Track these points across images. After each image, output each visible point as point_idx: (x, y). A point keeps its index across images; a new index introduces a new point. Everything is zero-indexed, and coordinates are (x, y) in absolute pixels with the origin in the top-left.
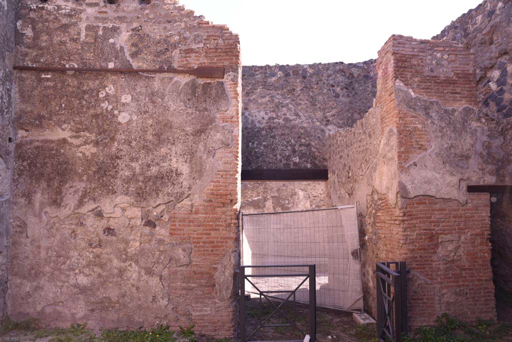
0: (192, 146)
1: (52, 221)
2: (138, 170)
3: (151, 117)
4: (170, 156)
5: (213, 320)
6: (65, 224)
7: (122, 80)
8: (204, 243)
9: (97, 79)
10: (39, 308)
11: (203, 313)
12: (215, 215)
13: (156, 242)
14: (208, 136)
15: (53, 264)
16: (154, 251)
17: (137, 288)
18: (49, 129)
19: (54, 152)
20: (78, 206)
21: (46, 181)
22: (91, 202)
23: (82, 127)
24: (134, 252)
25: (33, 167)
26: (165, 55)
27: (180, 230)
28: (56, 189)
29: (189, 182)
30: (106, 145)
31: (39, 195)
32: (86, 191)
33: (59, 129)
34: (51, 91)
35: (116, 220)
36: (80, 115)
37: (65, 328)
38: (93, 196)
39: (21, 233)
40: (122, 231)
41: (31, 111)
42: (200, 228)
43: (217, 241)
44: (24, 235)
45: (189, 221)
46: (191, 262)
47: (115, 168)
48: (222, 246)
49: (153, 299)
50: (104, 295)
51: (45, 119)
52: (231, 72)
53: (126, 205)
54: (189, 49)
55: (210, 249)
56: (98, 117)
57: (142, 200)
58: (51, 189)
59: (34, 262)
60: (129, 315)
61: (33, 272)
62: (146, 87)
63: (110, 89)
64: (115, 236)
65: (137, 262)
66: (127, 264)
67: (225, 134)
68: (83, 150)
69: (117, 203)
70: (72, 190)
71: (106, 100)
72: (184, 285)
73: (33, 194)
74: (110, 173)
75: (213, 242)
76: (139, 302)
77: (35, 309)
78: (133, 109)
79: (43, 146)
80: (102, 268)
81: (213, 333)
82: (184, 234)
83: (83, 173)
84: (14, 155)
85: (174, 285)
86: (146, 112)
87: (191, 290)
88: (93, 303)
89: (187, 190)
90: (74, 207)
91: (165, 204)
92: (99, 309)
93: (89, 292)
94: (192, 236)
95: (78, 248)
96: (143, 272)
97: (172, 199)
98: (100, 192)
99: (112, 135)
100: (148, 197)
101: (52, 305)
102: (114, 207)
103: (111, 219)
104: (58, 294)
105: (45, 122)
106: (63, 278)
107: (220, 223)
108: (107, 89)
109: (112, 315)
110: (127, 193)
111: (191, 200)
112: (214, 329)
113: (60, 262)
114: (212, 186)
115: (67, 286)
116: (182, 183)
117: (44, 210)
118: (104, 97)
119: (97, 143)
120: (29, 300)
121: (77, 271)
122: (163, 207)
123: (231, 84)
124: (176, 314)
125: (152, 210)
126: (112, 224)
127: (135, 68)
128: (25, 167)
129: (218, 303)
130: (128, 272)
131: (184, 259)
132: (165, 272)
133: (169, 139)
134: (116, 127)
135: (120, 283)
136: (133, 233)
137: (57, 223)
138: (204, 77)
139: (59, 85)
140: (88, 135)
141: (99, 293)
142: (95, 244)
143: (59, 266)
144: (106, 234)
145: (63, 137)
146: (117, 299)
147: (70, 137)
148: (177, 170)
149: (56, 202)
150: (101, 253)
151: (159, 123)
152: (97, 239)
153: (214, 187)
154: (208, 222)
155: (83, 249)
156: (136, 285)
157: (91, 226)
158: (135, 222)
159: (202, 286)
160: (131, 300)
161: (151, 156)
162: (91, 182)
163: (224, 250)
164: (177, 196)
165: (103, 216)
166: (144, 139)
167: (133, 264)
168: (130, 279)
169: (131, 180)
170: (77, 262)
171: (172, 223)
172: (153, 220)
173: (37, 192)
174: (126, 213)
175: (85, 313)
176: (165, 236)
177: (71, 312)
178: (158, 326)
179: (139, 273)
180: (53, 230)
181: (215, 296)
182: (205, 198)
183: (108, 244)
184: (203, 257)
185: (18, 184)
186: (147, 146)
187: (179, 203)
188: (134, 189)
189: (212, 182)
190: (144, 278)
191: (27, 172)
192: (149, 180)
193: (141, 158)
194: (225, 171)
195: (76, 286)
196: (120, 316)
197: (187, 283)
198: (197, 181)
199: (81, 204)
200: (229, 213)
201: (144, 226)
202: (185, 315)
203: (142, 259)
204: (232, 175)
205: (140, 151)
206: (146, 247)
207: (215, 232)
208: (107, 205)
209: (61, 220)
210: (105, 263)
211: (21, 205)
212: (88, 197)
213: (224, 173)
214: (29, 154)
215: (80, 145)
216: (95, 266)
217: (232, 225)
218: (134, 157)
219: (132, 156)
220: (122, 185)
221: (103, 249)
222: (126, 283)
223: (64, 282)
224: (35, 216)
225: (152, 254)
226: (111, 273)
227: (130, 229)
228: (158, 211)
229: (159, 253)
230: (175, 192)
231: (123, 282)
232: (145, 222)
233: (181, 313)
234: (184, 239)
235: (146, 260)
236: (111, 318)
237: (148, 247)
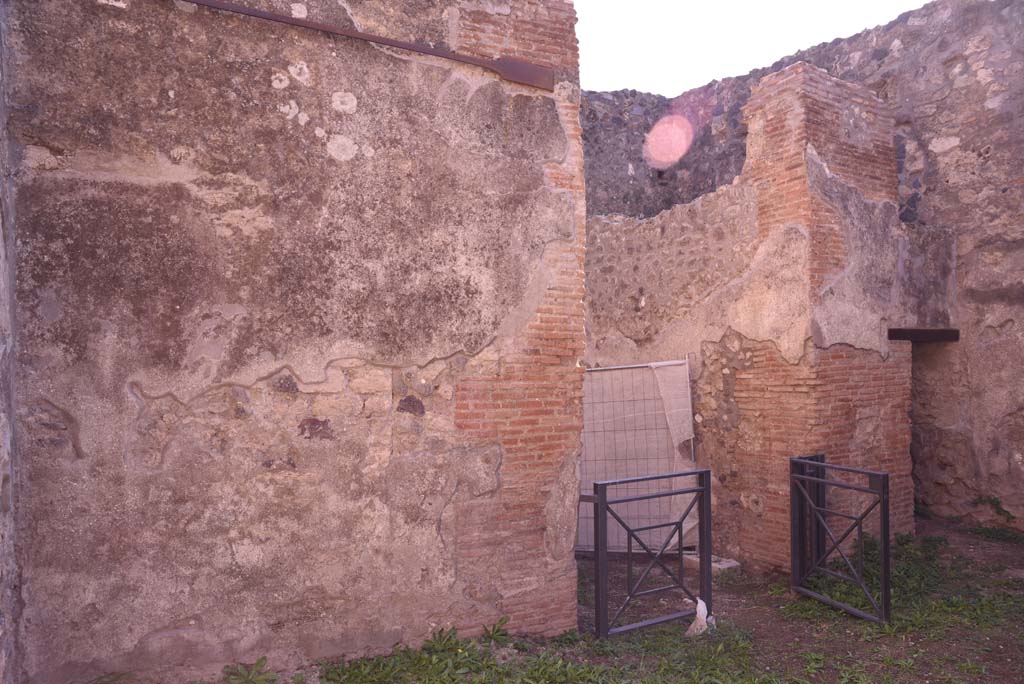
0: (498, 232)
1: (153, 407)
2: (381, 279)
3: (408, 154)
4: (454, 251)
5: (541, 602)
6: (194, 415)
7: (331, 55)
8: (525, 441)
9: (265, 40)
10: (129, 643)
11: (523, 589)
12: (545, 383)
13: (427, 446)
14: (531, 213)
15: (163, 522)
16: (423, 467)
17: (388, 556)
18: (130, 153)
19: (150, 219)
20: (229, 368)
21: (127, 297)
22: (267, 355)
23: (231, 160)
24: (378, 474)
25: (87, 257)
26: (428, 15)
27: (477, 416)
28: (163, 322)
29: (493, 310)
30: (297, 213)
31: (111, 337)
32: (250, 327)
33: (162, 159)
34: (130, 49)
35: (332, 400)
36: (223, 128)
38: (270, 341)
39: (57, 443)
40: (349, 426)
41: (68, 97)
42: (516, 410)
43: (549, 437)
44: (69, 449)
45: (494, 395)
46: (500, 485)
47: (326, 272)
48: (559, 446)
49: (423, 576)
50: (308, 583)
51: (116, 124)
52: (566, 82)
53: (357, 362)
54: (478, 13)
55: (536, 454)
56: (274, 139)
57: (395, 351)
58: (145, 321)
59: (106, 521)
60: (370, 621)
61: (104, 548)
62: (391, 81)
63: (300, 72)
64: (331, 438)
65: (385, 497)
66: (362, 503)
67: (561, 211)
68: (235, 222)
69: (334, 358)
70: (210, 324)
71: (292, 97)
72: (486, 536)
73: (92, 335)
74: (314, 283)
75: (542, 439)
76: (393, 588)
77: (116, 648)
78: (364, 131)
79: (110, 203)
80: (298, 517)
81: (541, 627)
82: (484, 425)
83: (238, 281)
84: (17, 218)
85: (466, 539)
86: (395, 142)
87: (501, 543)
88: (280, 606)
89: (491, 327)
90: (219, 370)
91: (445, 359)
92: (294, 619)
93: (268, 583)
94: (503, 428)
95: (233, 475)
96: (400, 519)
97: (461, 347)
98: (289, 330)
99: (314, 188)
100: (408, 344)
101: (165, 628)
102: (326, 368)
103: (319, 397)
104: (185, 598)
105: (119, 134)
106: (195, 554)
107: (554, 399)
108: (291, 69)
109: (329, 628)
110: (357, 335)
111: (499, 351)
112: (544, 619)
113: (183, 516)
114: (539, 321)
115: (208, 574)
116: (479, 312)
117: (130, 379)
118: (285, 89)
119: (273, 206)
120: (97, 626)
121: (233, 534)
122: (441, 366)
123: (567, 107)
124: (471, 602)
125: (416, 375)
126: (323, 408)
127: (360, 30)
128: (54, 256)
129: (551, 564)
130: (366, 522)
131: (487, 481)
133: (450, 211)
134: (322, 168)
135: (345, 550)
136: (374, 428)
137: (168, 412)
138: (515, 82)
139: (155, 37)
140: (248, 181)
141: (293, 581)
142: (278, 462)
143: (181, 526)
144: (307, 434)
145: (174, 181)
146: (339, 587)
147: (194, 182)
148: (468, 283)
149: (166, 356)
150: (296, 482)
151: (425, 170)
152: (284, 448)
153: (542, 322)
154: (530, 396)
155: (247, 478)
156: (383, 549)
157: (266, 417)
158: (378, 403)
159: (521, 533)
160: (375, 585)
161: (410, 248)
162: (262, 304)
163: (562, 453)
164: (470, 340)
165: (297, 390)
166: (393, 205)
167: (378, 503)
168: (370, 538)
169: (366, 301)
170: (234, 511)
171: (458, 402)
172: (418, 397)
173: (103, 328)
174: (356, 383)
175: (261, 632)
176: (445, 432)
177: (224, 637)
178: (434, 634)
179: (391, 522)
180: (158, 433)
181: (546, 550)
182: (526, 345)
183: (313, 459)
184: (522, 472)
185: (37, 305)
186: (400, 223)
187: (474, 356)
188: (374, 325)
189: (539, 311)
190: (402, 531)
191: (65, 272)
192: (409, 304)
193: (388, 250)
194: (562, 289)
195: (232, 571)
196: (349, 626)
197: (493, 531)
198: (511, 309)
199: (238, 361)
200: (571, 377)
201: (398, 410)
202: (488, 599)
203: (398, 487)
204: (574, 298)
205: (384, 233)
206: (404, 460)
207: (546, 417)
208: (309, 362)
209: (182, 404)
210: (308, 505)
211: (51, 364)
212: (257, 343)
213: (559, 293)
214: (67, 220)
215: (224, 205)
216: (282, 516)
217: (576, 402)
218: (370, 246)
219: (367, 245)
220: (344, 313)
221: (301, 473)
222: (360, 548)
223: (198, 565)
224: (102, 394)
225: (419, 473)
226: (324, 528)
227: (365, 420)
228: (429, 376)
229: (434, 470)
230: (466, 331)
231: (354, 546)
232: (401, 401)
233: (481, 596)
234: (486, 437)
235: (407, 489)
236: (327, 634)
237: (409, 459)
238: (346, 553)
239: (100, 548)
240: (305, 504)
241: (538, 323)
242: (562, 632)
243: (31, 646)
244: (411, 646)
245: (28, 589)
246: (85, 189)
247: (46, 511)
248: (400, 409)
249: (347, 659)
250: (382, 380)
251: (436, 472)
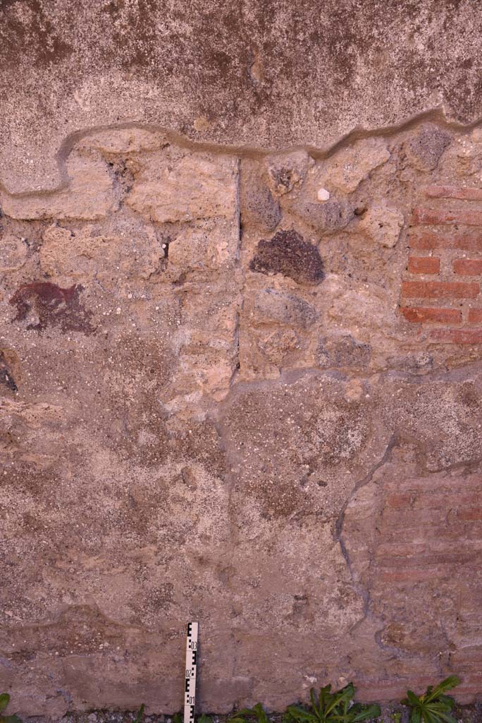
16: (311, 406)
17: (225, 573)
24: (201, 415)
27: (459, 291)
35: (84, 238)
40: (127, 302)
49: (295, 607)
50: (67, 600)
53: (141, 138)
57: (244, 106)
64: (88, 330)
65: (218, 464)
66: (169, 469)
69: (78, 126)
72: (440, 546)
76: (235, 622)
80: (34, 489)
82: (474, 315)
85: (396, 548)
88: (21, 630)
92: (52, 648)
96: (252, 508)
97: (435, 102)
100: (282, 86)
102: (64, 153)
103: (51, 231)
109: (114, 668)
124: (389, 650)
125: (304, 177)
126: (62, 258)
130: (177, 508)
135: (134, 553)
136: (190, 311)
141: (38, 593)
144: (33, 319)
146: (128, 612)
150: (19, 421)
156: (216, 558)
158: (202, 249)
164: (462, 81)
167: (200, 474)
168: (187, 537)
171: (414, 253)
174: (142, 193)
176: (374, 327)
178: (312, 692)
179: (231, 512)
183: (49, 374)
187: (468, 130)
188: (187, 29)
190: (256, 532)
196: (151, 669)
197: (456, 538)
201: (252, 267)
202: (426, 649)
203: (249, 445)
206: (264, 388)
208: (16, 138)
210: (50, 469)
221: (29, 402)
222: (167, 552)
225: (299, 419)
226: (88, 512)
227: (169, 288)
228: (339, 180)
229: (338, 414)
230: (456, 53)
231: (154, 548)
232: (262, 243)
233: (412, 643)
234: (474, 344)
235: (270, 450)
236: (111, 676)
237: (279, 385)
238: (137, 559)
244: (267, 704)
248: (259, 265)
249: (148, 712)
250: (210, 187)
251: (342, 419)
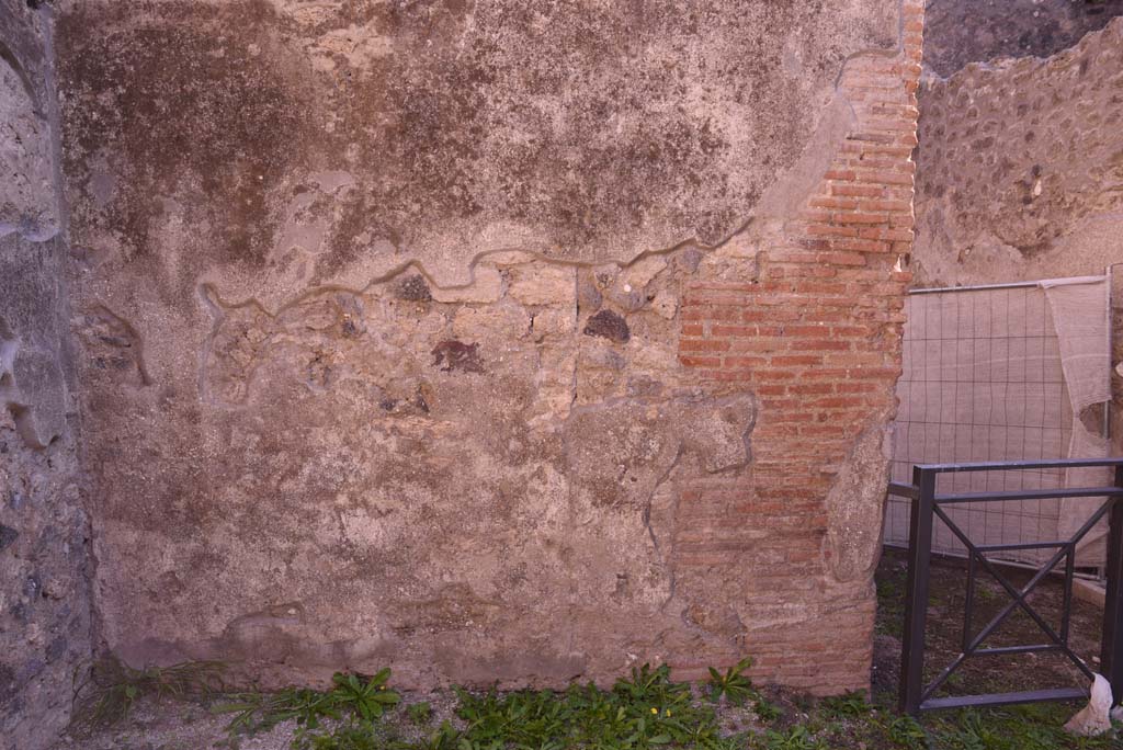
0: (759, 41)
1: (234, 320)
2: (559, 125)
4: (682, 76)
5: (810, 642)
6: (285, 331)
8: (798, 390)
10: (216, 627)
11: (781, 621)
12: (837, 296)
13: (631, 390)
15: (250, 477)
16: (624, 423)
17: (565, 552)
19: (221, 52)
20: (331, 264)
21: (196, 166)
22: (384, 245)
24: (552, 429)
25: (143, 112)
27: (717, 346)
28: (242, 200)
29: (749, 173)
30: (428, 28)
31: (175, 222)
32: (360, 204)
35: (482, 313)
37: (313, 686)
38: (389, 223)
39: (120, 364)
40: (507, 354)
42: (783, 339)
43: (839, 385)
44: (133, 372)
45: (746, 314)
46: (750, 457)
47: (472, 117)
48: (856, 402)
49: (619, 586)
50: (446, 578)
53: (519, 256)
55: (816, 411)
57: (580, 239)
58: (219, 199)
59: (181, 469)
60: (538, 641)
61: (181, 504)
64: (481, 371)
65: (563, 463)
66: (526, 470)
68: (337, 47)
69: (483, 250)
70: (305, 201)
72: (724, 535)
73: (152, 220)
74: (453, 134)
75: (827, 389)
76: (573, 598)
77: (202, 629)
79: (169, 33)
80: (433, 484)
81: (807, 682)
82: (728, 362)
83: (343, 137)
84: (57, 63)
85: (691, 536)
87: (746, 549)
88: (408, 605)
89: (744, 202)
90: (317, 267)
91: (665, 252)
92: (429, 625)
93: (391, 571)
94: (759, 368)
95: (339, 418)
96: (585, 499)
97: (692, 234)
98: (416, 207)
100: (602, 228)
101: (259, 614)
102: (473, 264)
103: (462, 310)
104: (281, 578)
106: (292, 523)
107: (851, 324)
109: (477, 643)
111: (757, 242)
112: (813, 669)
113: (275, 470)
114: (830, 193)
115: (311, 551)
116: (724, 177)
117: (201, 280)
119: (392, 19)
120: (178, 600)
121: (342, 500)
122: (656, 265)
124: (694, 630)
125: (616, 278)
126: (467, 326)
128: (105, 112)
129: (832, 588)
130: (532, 498)
131: (730, 452)
132: (663, 496)
133: (676, 11)
135: (500, 536)
136: (547, 358)
137: (253, 326)
141: (426, 572)
142: (402, 403)
143: (274, 483)
144: (445, 364)
146: (492, 589)
148: (705, 129)
150: (429, 433)
152: (411, 382)
153: (834, 194)
154: (808, 319)
155: (360, 423)
156: (559, 540)
157: (385, 336)
158: (554, 321)
159: (782, 534)
160: (545, 592)
161: (608, 74)
162: (376, 169)
163: (860, 414)
164: (706, 223)
165: (430, 298)
167: (550, 472)
168: (539, 523)
169: (535, 161)
170: (342, 469)
171: (686, 323)
172: (617, 311)
173: (165, 209)
174: (518, 288)
175: (382, 638)
176: (663, 370)
177: (333, 637)
178: (634, 670)
179: (571, 502)
180: (241, 354)
181: (825, 565)
182: (805, 233)
183: (453, 401)
184: (791, 440)
185: (88, 181)
186: (591, 34)
187: (713, 249)
188: (548, 198)
189: (829, 176)
190: (588, 517)
191: (118, 134)
192: (605, 165)
193: (571, 78)
194: (873, 139)
195: (342, 551)
196: (506, 644)
197: (735, 528)
198: (779, 172)
199: (343, 253)
200: (883, 289)
202: (724, 629)
203: (583, 450)
204: (896, 154)
205: (565, 52)
206: (593, 410)
207: (835, 353)
208: (446, 256)
209: (269, 315)
210: (446, 469)
211: (107, 260)
212: (371, 228)
213: (869, 145)
214: (118, 61)
215: (322, 24)
216: (409, 480)
217: (892, 330)
218: (542, 74)
219: (537, 71)
220: (502, 180)
221: (437, 420)
222: (524, 536)
223: (297, 538)
224: (168, 301)
225: (616, 432)
226: (470, 503)
227: (533, 345)
228: (636, 280)
229: (643, 428)
230: (701, 208)
231: (514, 531)
232: (591, 318)
233: (712, 624)
234: (730, 380)
235: (598, 454)
236: (474, 651)
237: (603, 408)
238: (502, 541)
239: (176, 503)
240: (443, 465)
241: (828, 195)
242: (843, 693)
243: (108, 612)
244: (597, 682)
245: (100, 544)
246: (137, 14)
247: (111, 451)
248: (589, 331)
249: (501, 687)
250: (560, 285)
251: (644, 432)
